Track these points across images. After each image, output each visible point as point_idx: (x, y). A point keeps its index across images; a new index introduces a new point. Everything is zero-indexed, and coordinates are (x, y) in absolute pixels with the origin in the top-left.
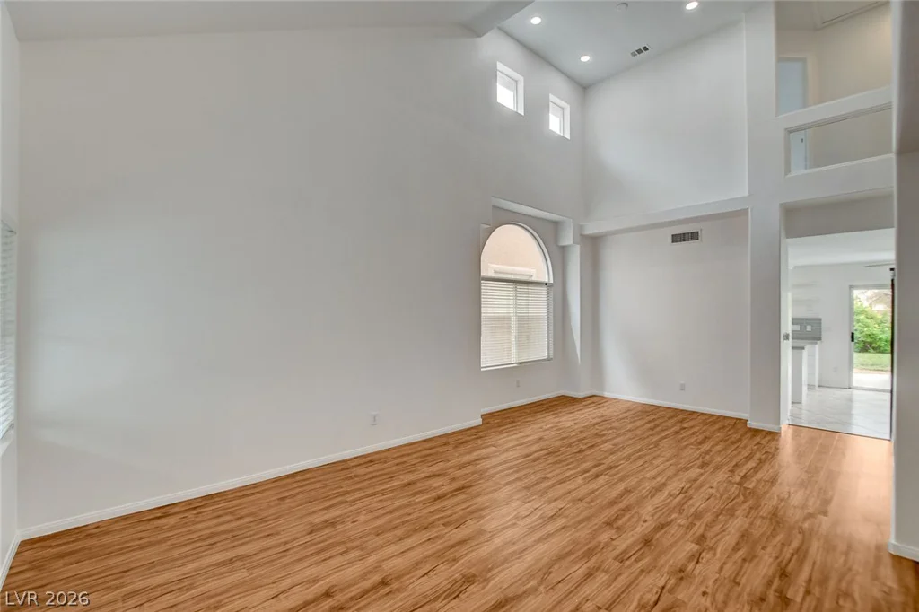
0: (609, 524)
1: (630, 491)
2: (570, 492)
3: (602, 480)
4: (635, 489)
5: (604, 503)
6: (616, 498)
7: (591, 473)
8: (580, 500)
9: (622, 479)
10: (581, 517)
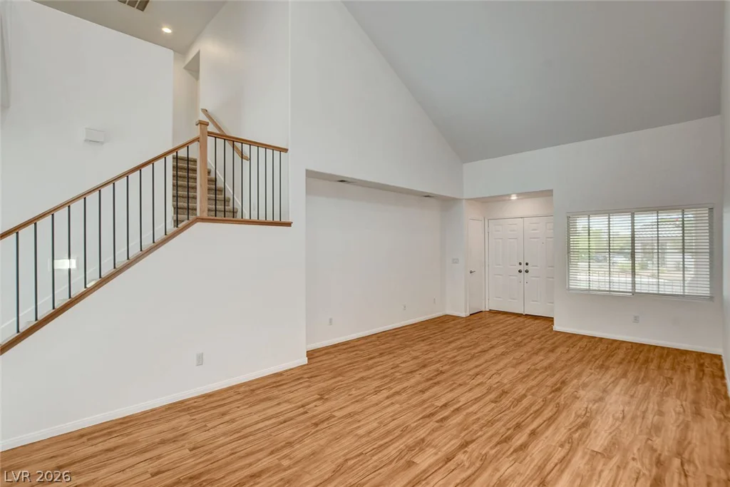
0: (442, 373)
1: (421, 391)
2: (469, 390)
3: (443, 401)
4: (416, 393)
5: (443, 383)
6: (433, 387)
7: (452, 409)
8: (461, 385)
9: (424, 402)
10: (459, 376)
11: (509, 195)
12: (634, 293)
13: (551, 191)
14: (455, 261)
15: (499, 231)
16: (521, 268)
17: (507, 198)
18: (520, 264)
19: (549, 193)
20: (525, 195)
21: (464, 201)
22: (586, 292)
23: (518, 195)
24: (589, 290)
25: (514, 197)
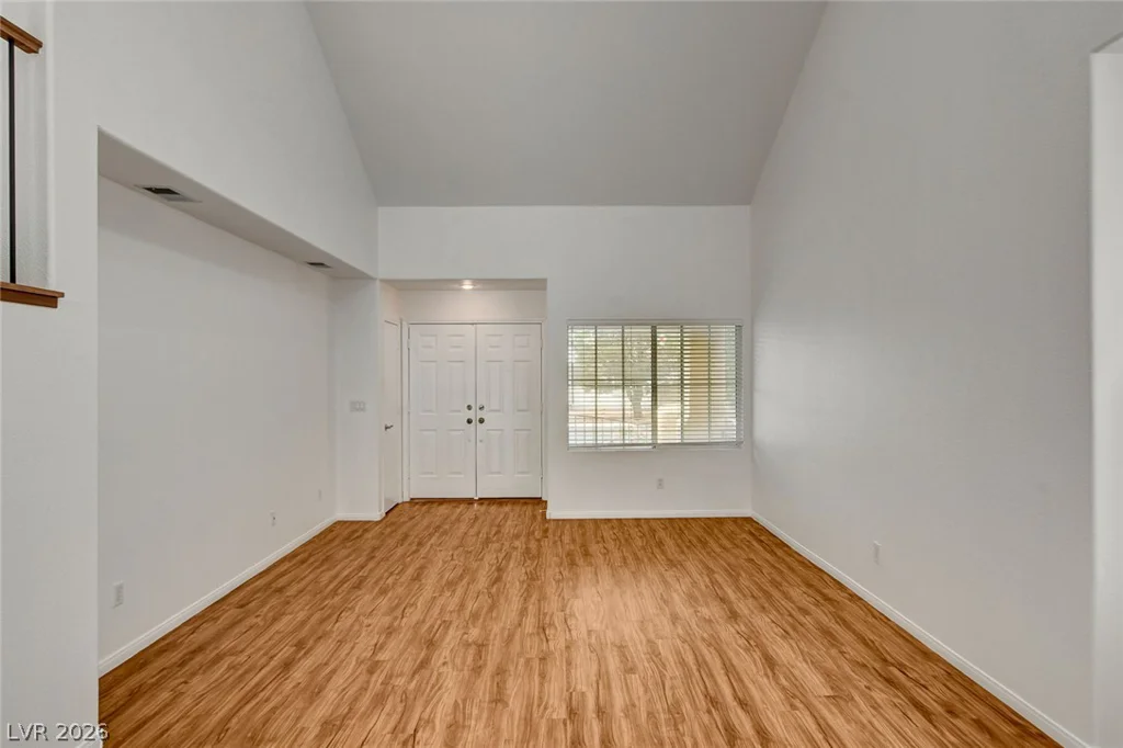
11: (459, 281)
12: (654, 445)
13: (545, 280)
14: (357, 407)
15: (430, 347)
16: (471, 415)
17: (456, 286)
18: (469, 407)
19: (539, 285)
20: (487, 284)
21: (378, 283)
22: (593, 450)
23: (475, 281)
24: (596, 446)
25: (467, 286)
